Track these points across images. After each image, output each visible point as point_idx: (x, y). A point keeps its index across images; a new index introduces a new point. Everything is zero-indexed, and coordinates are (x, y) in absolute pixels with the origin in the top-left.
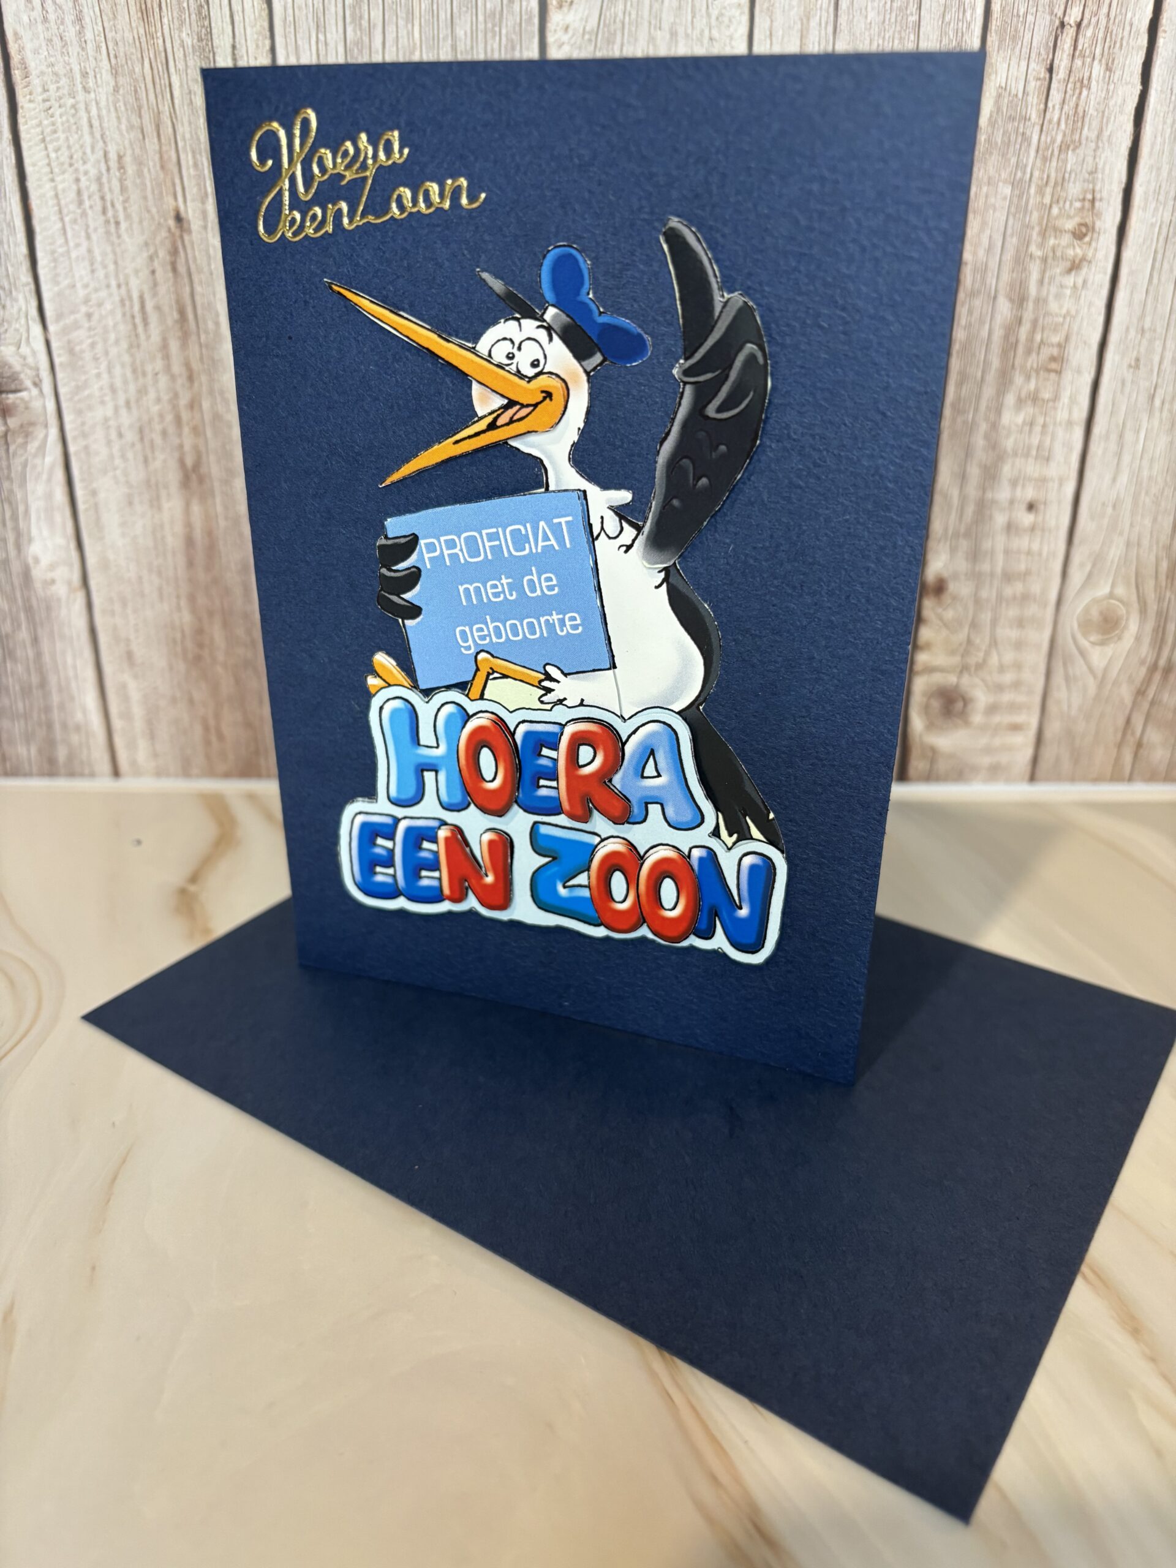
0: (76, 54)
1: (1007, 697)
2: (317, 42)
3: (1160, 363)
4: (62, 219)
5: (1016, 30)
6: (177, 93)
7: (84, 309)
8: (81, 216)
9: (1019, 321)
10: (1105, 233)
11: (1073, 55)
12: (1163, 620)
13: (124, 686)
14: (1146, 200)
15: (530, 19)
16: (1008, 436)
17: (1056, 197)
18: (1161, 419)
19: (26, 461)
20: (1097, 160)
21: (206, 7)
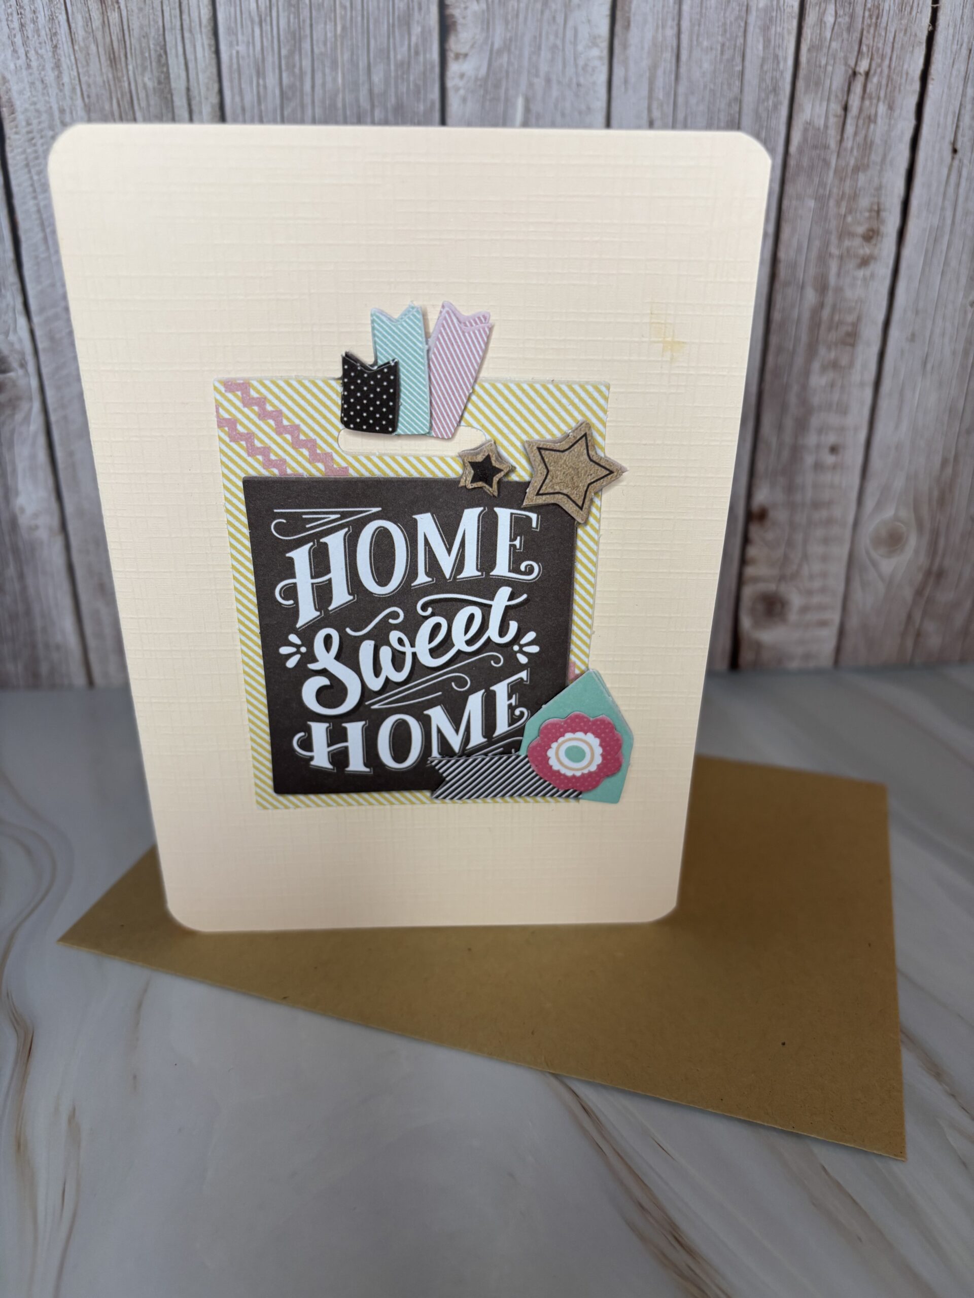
0: (54, 95)
1: (816, 600)
2: (258, 86)
3: (931, 336)
4: (43, 230)
5: (819, 78)
9: (822, 305)
10: (888, 234)
11: (863, 98)
12: (935, 536)
14: (920, 212)
15: (433, 67)
16: (814, 395)
17: (849, 208)
18: (932, 380)
19: (14, 429)
20: (882, 179)
21: (164, 57)
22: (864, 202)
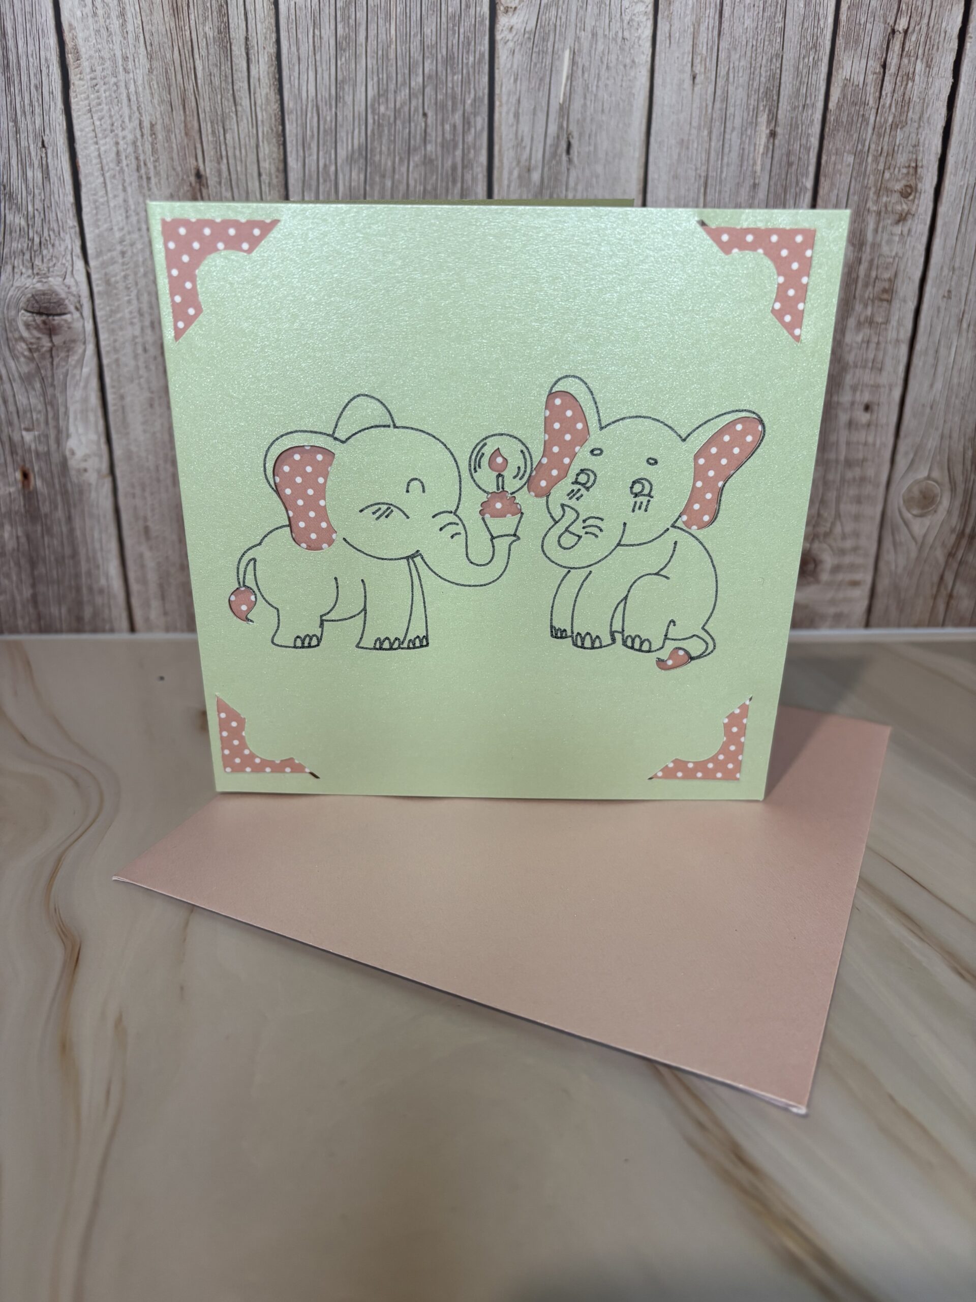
0: (118, 42)
1: (847, 560)
2: (314, 37)
3: (967, 294)
4: (103, 175)
5: (858, 35)
6: (199, 75)
7: (119, 248)
8: (119, 172)
9: (860, 262)
10: (925, 192)
11: (902, 55)
12: (969, 497)
13: (141, 556)
14: (956, 168)
15: (483, 20)
16: (850, 352)
17: (888, 164)
18: (967, 338)
19: (68, 370)
20: (919, 136)
21: (225, 6)
22: (902, 159)
